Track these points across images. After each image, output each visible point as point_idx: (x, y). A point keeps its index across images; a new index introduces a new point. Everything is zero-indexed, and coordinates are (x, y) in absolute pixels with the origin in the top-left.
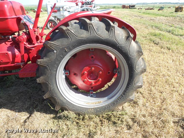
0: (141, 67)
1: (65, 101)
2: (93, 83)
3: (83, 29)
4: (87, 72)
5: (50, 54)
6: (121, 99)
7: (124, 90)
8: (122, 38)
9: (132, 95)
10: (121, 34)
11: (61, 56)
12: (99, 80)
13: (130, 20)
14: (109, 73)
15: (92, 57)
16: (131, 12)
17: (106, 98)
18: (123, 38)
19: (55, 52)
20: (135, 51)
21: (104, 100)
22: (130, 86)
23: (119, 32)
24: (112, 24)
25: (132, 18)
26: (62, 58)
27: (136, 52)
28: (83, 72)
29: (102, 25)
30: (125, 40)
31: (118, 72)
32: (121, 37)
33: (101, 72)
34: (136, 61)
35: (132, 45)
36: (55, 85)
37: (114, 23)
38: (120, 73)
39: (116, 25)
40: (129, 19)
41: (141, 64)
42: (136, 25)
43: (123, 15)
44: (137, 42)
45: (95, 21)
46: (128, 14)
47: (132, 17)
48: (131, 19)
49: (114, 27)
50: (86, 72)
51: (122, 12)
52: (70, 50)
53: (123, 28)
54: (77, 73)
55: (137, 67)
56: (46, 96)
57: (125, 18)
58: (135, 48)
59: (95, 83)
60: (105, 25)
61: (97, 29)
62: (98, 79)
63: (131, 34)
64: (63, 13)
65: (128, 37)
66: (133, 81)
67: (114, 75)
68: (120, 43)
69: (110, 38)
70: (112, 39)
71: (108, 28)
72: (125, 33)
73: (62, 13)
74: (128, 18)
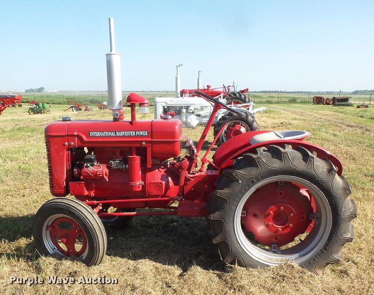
0: (350, 210)
1: (240, 250)
2: (280, 229)
3: (276, 158)
4: (273, 212)
5: (233, 184)
6: (320, 256)
7: (326, 243)
8: (323, 171)
9: (337, 252)
10: (321, 166)
11: (246, 188)
12: (288, 226)
13: (335, 135)
14: (303, 218)
15: (281, 194)
16: (338, 114)
17: (297, 255)
18: (325, 170)
19: (240, 182)
20: (340, 188)
21: (295, 257)
22: (333, 237)
23: (318, 163)
24: (310, 154)
25: (340, 131)
26: (247, 190)
27: (342, 189)
28: (267, 212)
29: (298, 155)
30: (327, 174)
31: (315, 219)
32: (321, 170)
33: (292, 215)
34: (341, 201)
35: (336, 180)
36: (231, 225)
37: (312, 153)
38: (319, 219)
39: (315, 154)
40: (332, 132)
41: (350, 206)
42: (349, 148)
43: (317, 123)
44: (342, 178)
45: (289, 149)
46: (329, 121)
47: (340, 129)
48: (338, 133)
49: (313, 158)
50: (271, 212)
51: (315, 115)
52: (258, 181)
53: (324, 159)
54: (258, 214)
55: (343, 210)
56: (216, 240)
57: (323, 130)
58: (340, 184)
59: (283, 229)
60: (302, 154)
61: (292, 159)
62: (287, 224)
63: (334, 167)
64: (186, 118)
65: (330, 170)
66: (338, 229)
67: (311, 221)
68: (320, 176)
69: (308, 170)
70: (311, 171)
71: (306, 158)
72: (326, 164)
73: (184, 118)
74: (330, 131)
